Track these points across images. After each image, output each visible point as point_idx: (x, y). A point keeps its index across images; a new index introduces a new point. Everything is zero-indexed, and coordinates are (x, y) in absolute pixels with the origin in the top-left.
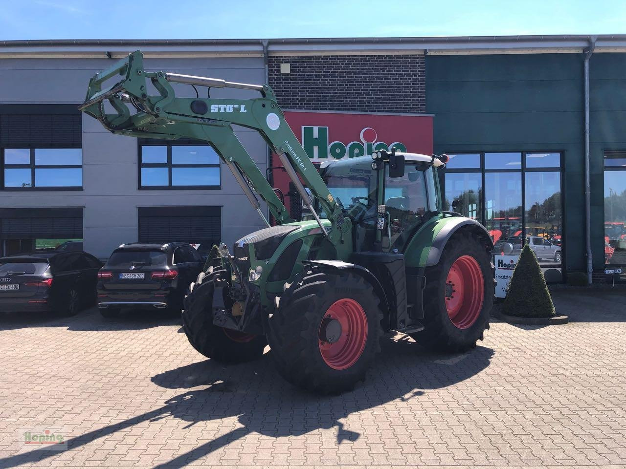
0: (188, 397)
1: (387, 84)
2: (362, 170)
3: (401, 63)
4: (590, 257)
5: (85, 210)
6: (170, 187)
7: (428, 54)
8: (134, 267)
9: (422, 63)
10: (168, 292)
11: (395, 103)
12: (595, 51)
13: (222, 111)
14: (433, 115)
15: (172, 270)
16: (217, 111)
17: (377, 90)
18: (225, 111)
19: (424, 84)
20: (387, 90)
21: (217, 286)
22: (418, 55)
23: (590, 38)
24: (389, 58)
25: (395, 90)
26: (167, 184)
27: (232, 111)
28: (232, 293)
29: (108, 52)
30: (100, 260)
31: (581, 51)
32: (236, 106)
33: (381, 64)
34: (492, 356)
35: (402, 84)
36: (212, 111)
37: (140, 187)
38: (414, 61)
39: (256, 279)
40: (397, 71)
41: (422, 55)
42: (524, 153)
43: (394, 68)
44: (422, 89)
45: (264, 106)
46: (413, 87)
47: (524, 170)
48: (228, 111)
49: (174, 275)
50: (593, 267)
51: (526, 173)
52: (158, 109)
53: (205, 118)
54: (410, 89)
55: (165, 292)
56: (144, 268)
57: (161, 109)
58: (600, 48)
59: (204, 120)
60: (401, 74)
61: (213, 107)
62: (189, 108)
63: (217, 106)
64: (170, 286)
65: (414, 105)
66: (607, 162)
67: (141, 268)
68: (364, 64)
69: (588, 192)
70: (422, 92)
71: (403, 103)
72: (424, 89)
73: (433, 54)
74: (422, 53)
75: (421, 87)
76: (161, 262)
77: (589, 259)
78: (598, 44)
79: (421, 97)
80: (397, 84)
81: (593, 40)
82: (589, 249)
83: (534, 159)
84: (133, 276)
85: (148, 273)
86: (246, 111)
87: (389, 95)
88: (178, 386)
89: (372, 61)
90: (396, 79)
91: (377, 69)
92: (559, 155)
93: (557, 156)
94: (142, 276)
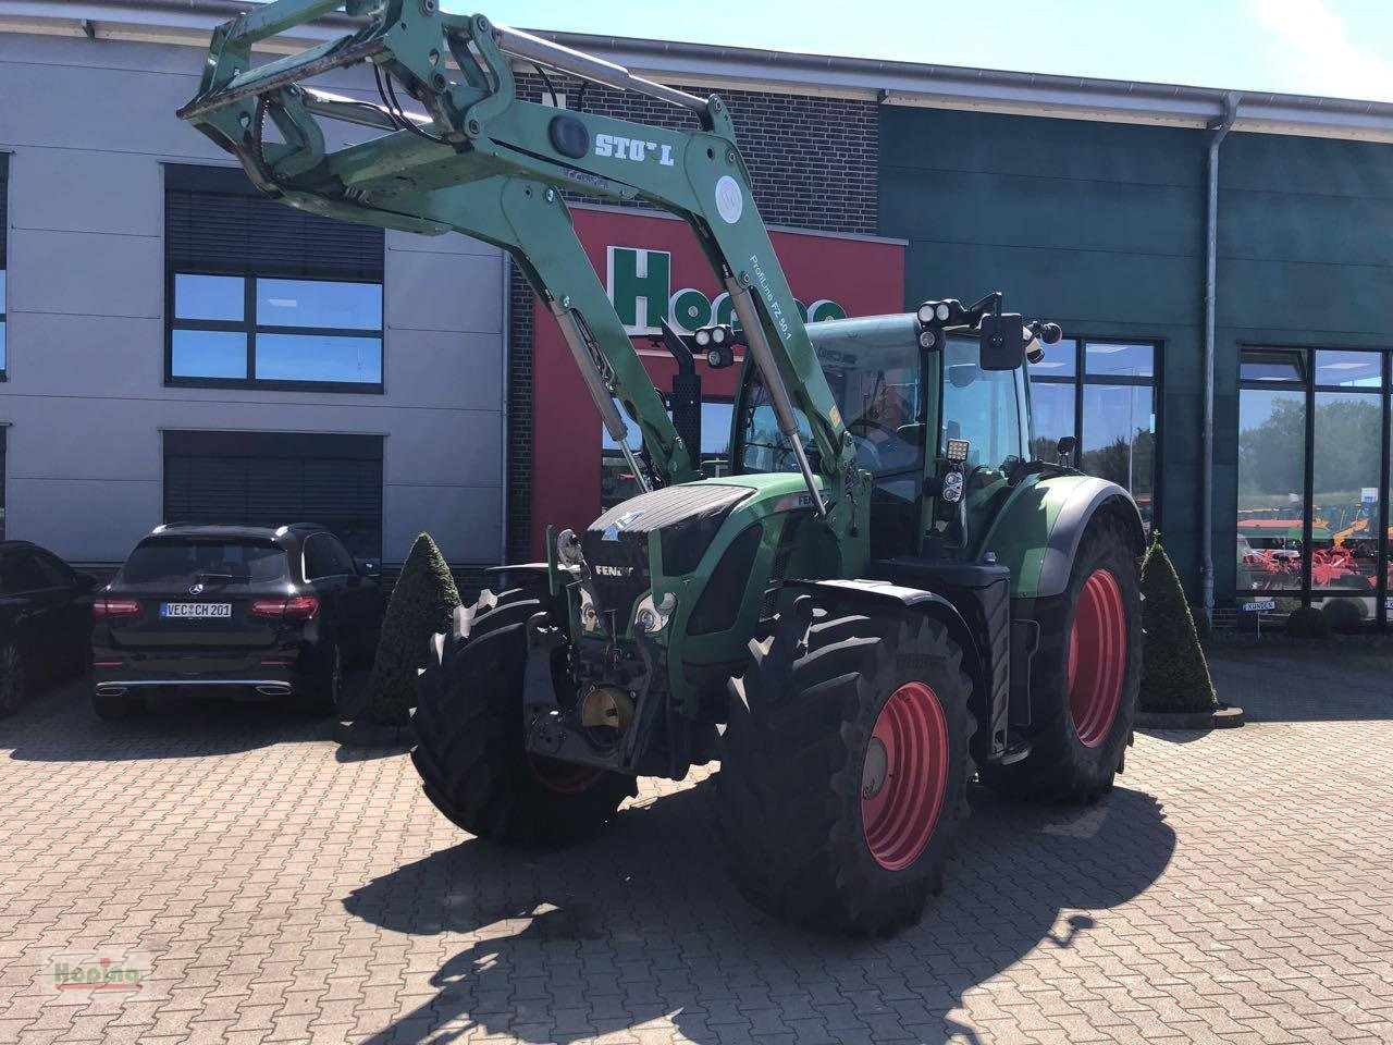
0: (488, 961)
1: (791, 164)
2: (840, 354)
3: (824, 117)
4: (1210, 575)
5: (9, 432)
6: (250, 383)
7: (886, 102)
8: (201, 587)
9: (872, 121)
10: (294, 653)
11: (810, 209)
12: (1235, 127)
13: (620, 155)
14: (906, 243)
15: (304, 595)
16: (608, 153)
17: (770, 175)
18: (628, 156)
19: (873, 170)
20: (793, 177)
21: (536, 644)
22: (864, 102)
23: (1226, 98)
24: (798, 103)
25: (809, 178)
26: (243, 375)
27: (641, 158)
28: (584, 665)
29: (88, 22)
30: (71, 565)
31: (1202, 126)
32: (652, 146)
33: (779, 114)
34: (1161, 812)
35: (826, 167)
36: (599, 151)
37: (170, 380)
38: (855, 114)
39: (658, 628)
40: (815, 135)
41: (871, 103)
42: (1081, 341)
43: (809, 128)
44: (870, 182)
45: (710, 153)
46: (851, 174)
47: (1080, 379)
48: (633, 157)
49: (310, 610)
50: (1215, 596)
51: (1085, 385)
52: (473, 125)
53: (583, 171)
54: (844, 180)
55: (288, 653)
56: (231, 589)
57: (482, 128)
58: (1246, 122)
59: (580, 174)
60: (823, 142)
61: (600, 138)
62: (544, 134)
63: (609, 138)
64: (299, 639)
65: (851, 217)
66: (1248, 371)
67: (222, 588)
68: (741, 111)
69: (1209, 433)
70: (869, 188)
71: (828, 210)
72: (876, 182)
73: (895, 102)
74: (873, 98)
75: (868, 176)
76: (275, 576)
77: (1208, 579)
78: (1242, 112)
79: (867, 200)
80: (815, 166)
81: (1233, 101)
82: (1209, 557)
83: (1101, 355)
84: (200, 610)
85: (240, 602)
86: (671, 163)
87: (797, 190)
88: (437, 927)
89: (759, 106)
90: (812, 153)
91: (771, 126)
92: (1150, 349)
93: (1148, 351)
94: (224, 611)
